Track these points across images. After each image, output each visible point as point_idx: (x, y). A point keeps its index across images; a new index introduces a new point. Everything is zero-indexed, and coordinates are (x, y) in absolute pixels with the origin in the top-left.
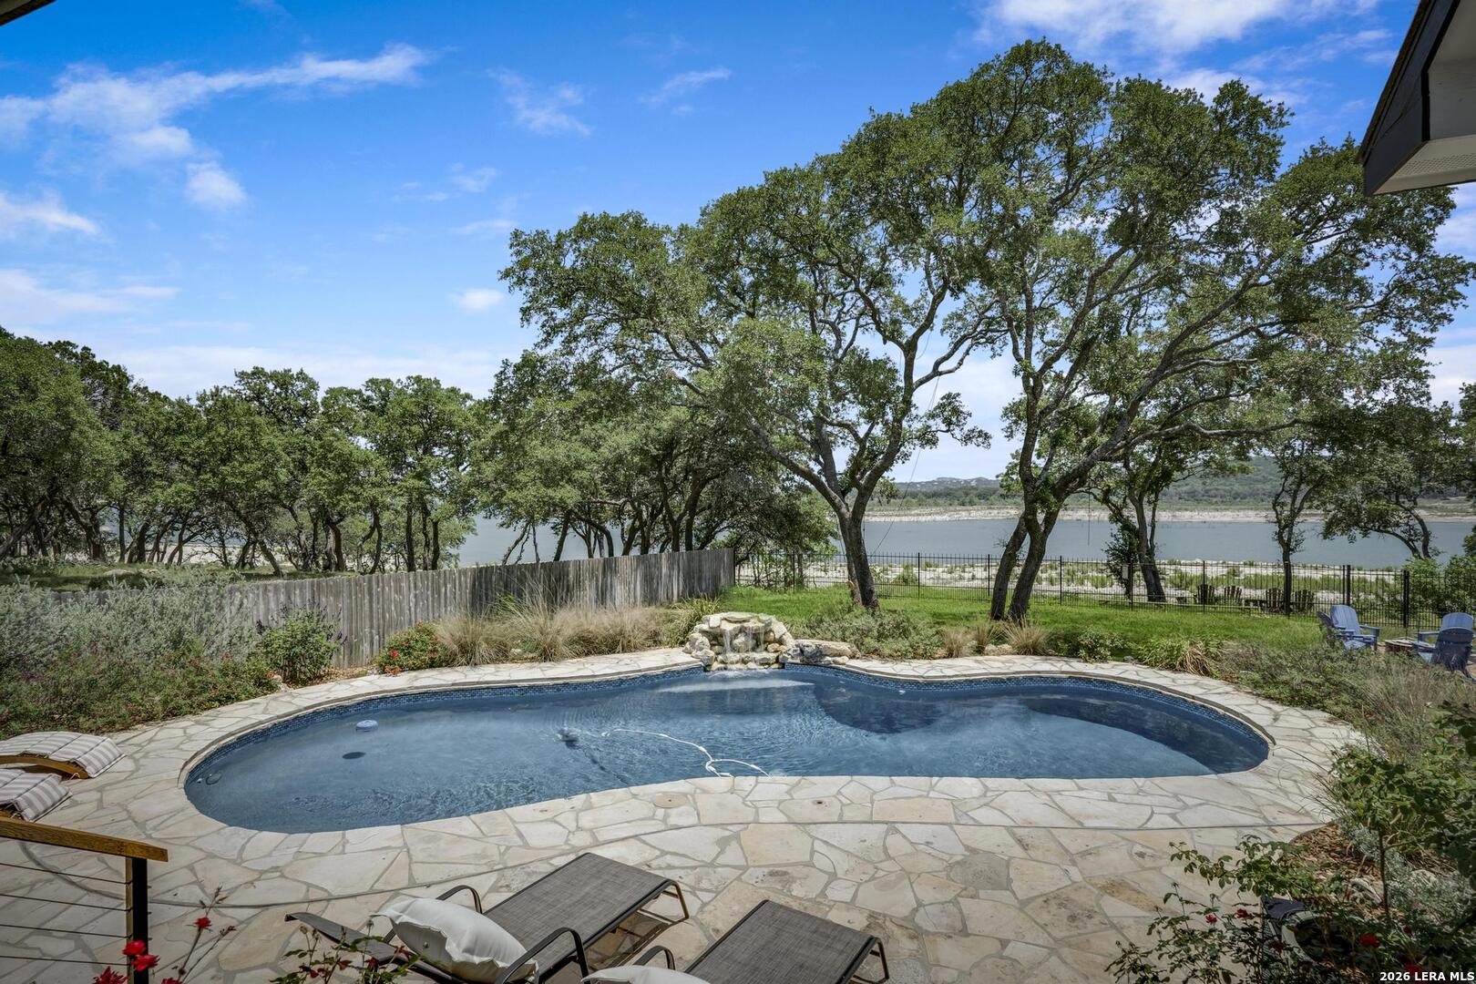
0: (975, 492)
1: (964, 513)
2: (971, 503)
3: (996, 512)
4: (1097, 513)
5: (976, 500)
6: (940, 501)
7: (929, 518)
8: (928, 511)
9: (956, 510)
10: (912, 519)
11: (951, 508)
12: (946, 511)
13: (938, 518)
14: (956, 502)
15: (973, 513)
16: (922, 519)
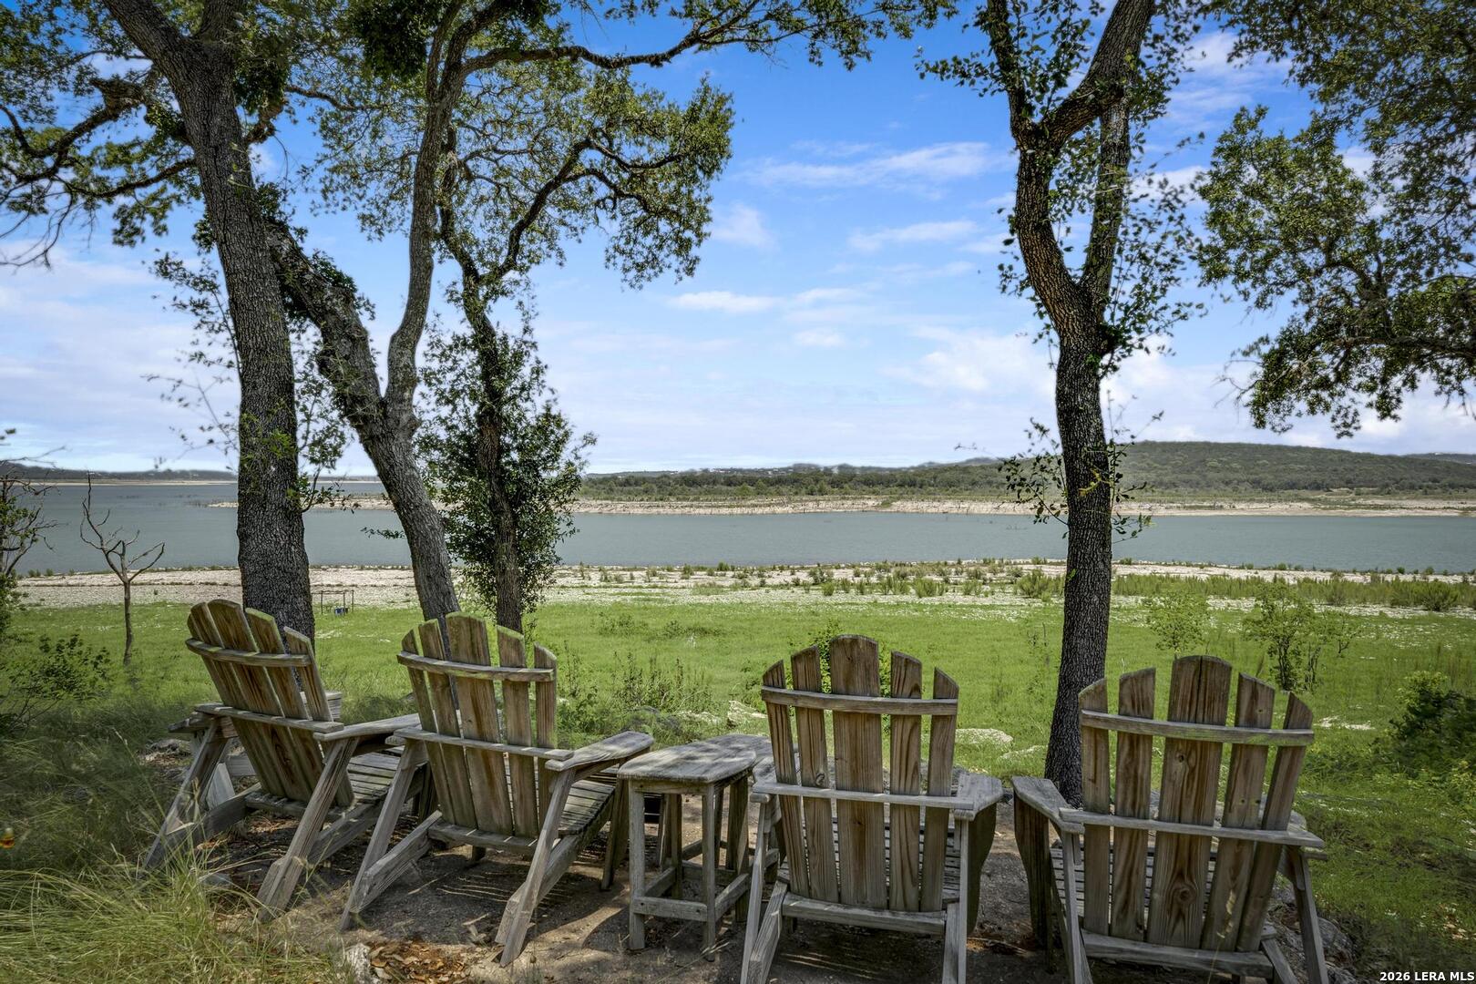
0: (828, 478)
1: (811, 504)
2: (822, 492)
3: (850, 502)
4: (966, 505)
5: (828, 488)
6: (784, 489)
7: (767, 510)
8: (767, 501)
9: (801, 501)
10: (746, 510)
11: (797, 498)
12: (790, 501)
13: (779, 510)
14: (804, 490)
15: (823, 504)
16: (758, 511)
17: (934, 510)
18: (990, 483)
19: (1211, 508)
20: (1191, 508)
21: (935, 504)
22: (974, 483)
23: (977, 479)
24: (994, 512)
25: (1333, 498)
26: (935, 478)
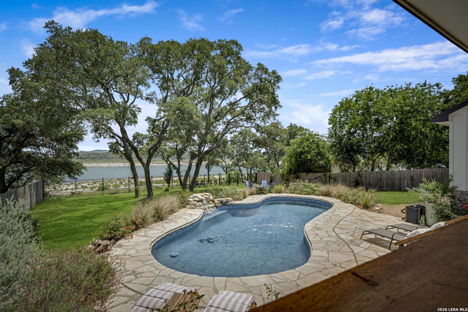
17: (90, 166)
18: (106, 158)
19: (162, 163)
20: (158, 164)
21: (90, 164)
22: (101, 158)
23: (102, 157)
24: (108, 166)
25: (186, 161)
26: (88, 156)
